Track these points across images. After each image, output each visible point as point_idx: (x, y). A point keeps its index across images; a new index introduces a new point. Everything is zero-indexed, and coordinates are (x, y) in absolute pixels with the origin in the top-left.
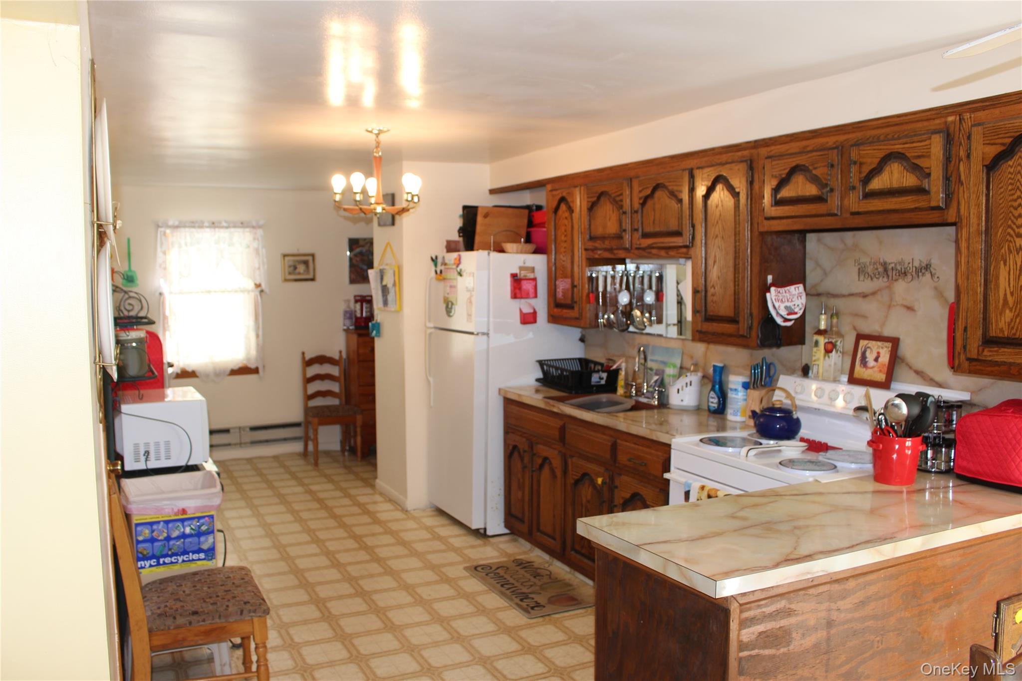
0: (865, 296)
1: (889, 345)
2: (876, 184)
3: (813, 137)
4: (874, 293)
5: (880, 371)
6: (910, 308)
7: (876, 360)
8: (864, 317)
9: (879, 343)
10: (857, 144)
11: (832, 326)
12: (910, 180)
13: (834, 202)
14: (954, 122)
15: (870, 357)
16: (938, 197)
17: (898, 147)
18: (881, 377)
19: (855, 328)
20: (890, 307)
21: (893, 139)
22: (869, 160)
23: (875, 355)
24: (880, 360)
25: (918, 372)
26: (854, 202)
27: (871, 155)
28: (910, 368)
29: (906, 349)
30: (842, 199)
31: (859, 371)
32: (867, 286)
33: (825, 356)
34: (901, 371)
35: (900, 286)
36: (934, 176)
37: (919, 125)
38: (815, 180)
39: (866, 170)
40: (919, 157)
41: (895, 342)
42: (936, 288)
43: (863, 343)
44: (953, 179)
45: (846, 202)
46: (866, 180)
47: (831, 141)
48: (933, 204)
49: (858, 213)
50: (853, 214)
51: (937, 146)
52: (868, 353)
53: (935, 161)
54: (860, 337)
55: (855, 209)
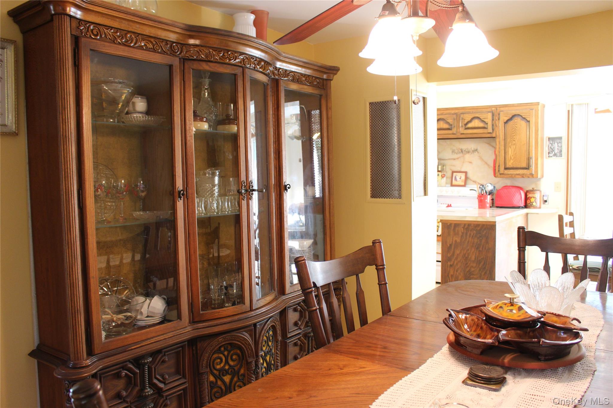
0: (454, 159)
1: (464, 174)
2: (470, 125)
3: (446, 110)
4: (458, 158)
5: (462, 182)
6: (470, 162)
7: (460, 178)
8: (454, 166)
9: (461, 174)
10: (463, 113)
11: (443, 169)
12: (481, 125)
13: (454, 130)
14: (494, 110)
15: (458, 178)
16: (490, 130)
17: (477, 115)
18: (463, 184)
19: (451, 170)
20: (463, 162)
21: (475, 113)
22: (467, 118)
23: (459, 177)
24: (461, 178)
25: (474, 181)
26: (462, 130)
27: (468, 118)
28: (471, 180)
29: (470, 175)
30: (457, 129)
31: (454, 182)
32: (455, 156)
33: (441, 179)
34: (469, 182)
35: (467, 156)
36: (489, 124)
37: (484, 110)
38: (448, 123)
39: (466, 121)
40: (484, 118)
41: (466, 173)
42: (479, 156)
43: (455, 174)
44: (494, 125)
45: (458, 130)
46: (466, 124)
47: (453, 112)
48: (489, 132)
49: (463, 134)
50: (461, 134)
51: (490, 116)
52: (457, 177)
53: (489, 120)
54: (453, 172)
55: (462, 132)
